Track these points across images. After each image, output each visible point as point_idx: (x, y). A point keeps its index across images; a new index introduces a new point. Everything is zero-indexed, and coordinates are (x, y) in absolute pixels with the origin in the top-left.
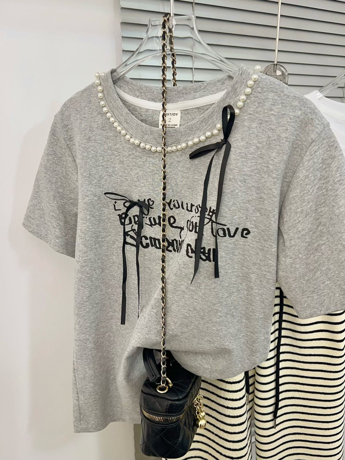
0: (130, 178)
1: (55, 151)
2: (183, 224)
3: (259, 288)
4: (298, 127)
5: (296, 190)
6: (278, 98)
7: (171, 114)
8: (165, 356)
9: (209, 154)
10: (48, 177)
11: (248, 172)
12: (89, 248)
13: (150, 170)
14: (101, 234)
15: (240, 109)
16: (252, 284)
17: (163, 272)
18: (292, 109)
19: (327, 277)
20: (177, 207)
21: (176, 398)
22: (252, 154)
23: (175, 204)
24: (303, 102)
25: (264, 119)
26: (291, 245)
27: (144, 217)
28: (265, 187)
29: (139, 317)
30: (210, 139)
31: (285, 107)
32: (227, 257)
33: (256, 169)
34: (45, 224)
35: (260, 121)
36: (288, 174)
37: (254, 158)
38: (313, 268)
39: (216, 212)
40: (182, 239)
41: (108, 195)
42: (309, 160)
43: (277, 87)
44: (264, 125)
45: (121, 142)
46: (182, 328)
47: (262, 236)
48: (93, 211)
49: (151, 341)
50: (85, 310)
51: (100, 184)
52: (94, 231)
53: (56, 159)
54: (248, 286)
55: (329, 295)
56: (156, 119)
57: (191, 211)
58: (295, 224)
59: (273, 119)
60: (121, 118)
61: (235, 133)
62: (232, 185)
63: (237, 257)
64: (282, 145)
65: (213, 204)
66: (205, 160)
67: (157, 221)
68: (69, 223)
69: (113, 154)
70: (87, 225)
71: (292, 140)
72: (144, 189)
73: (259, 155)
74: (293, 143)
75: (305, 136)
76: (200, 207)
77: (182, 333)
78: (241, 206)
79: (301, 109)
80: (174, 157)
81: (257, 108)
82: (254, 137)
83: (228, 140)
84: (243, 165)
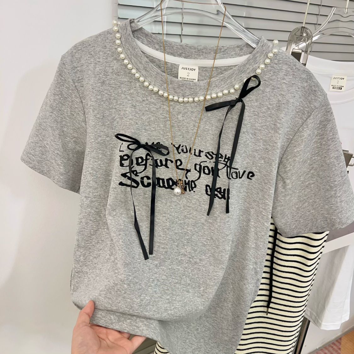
0: (141, 122)
2: (190, 166)
4: (302, 95)
6: (291, 70)
7: (189, 69)
9: (221, 109)
11: (258, 127)
13: (163, 117)
18: (301, 81)
20: (185, 152)
22: (263, 113)
23: (184, 149)
24: (310, 76)
25: (276, 86)
27: (149, 159)
28: (271, 141)
30: (225, 97)
31: (296, 78)
33: (266, 125)
35: (273, 87)
37: (265, 116)
39: (231, 159)
44: (276, 91)
45: (135, 87)
47: (263, 179)
52: (105, 169)
56: (175, 72)
57: (200, 156)
59: (284, 87)
60: (139, 65)
62: (245, 137)
65: (228, 153)
67: (164, 163)
68: (71, 160)
69: (126, 98)
72: (154, 133)
73: (269, 114)
75: (307, 103)
76: (213, 154)
78: (250, 154)
79: (307, 82)
80: (188, 108)
81: (272, 76)
82: (266, 100)
83: (242, 99)
84: (256, 121)
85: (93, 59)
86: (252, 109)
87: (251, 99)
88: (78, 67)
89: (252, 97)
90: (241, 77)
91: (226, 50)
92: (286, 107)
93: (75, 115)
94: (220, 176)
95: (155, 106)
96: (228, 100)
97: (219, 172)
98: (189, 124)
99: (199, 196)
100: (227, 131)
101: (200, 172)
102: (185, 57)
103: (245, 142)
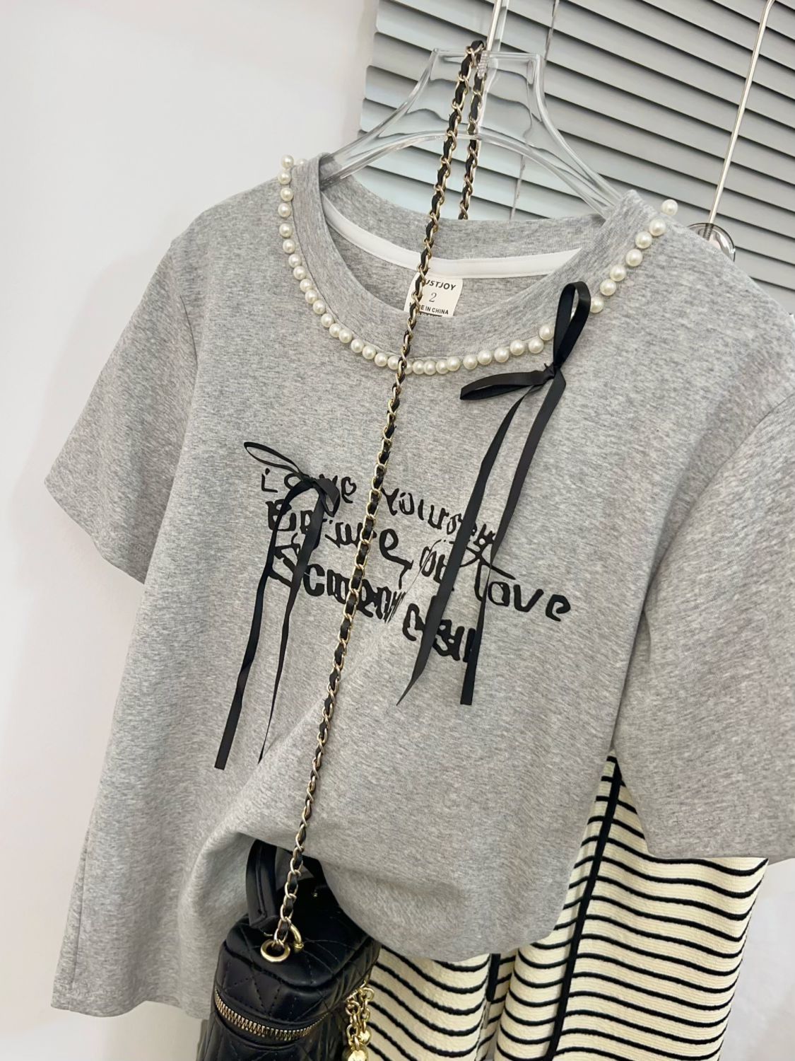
0: (312, 419)
1: (154, 324)
2: (413, 554)
3: (564, 753)
4: (740, 368)
5: (705, 524)
6: (706, 289)
7: (439, 285)
8: (298, 871)
9: (508, 396)
10: (127, 379)
11: (594, 458)
12: (182, 568)
13: (362, 410)
14: (217, 538)
15: (606, 298)
16: (550, 740)
17: (339, 661)
18: (735, 322)
19: (738, 762)
20: (408, 510)
21: (304, 983)
22: (612, 415)
23: (405, 502)
25: (659, 335)
26: (663, 661)
27: (326, 520)
28: (628, 503)
29: (262, 761)
30: (518, 360)
31: (718, 312)
32: (499, 658)
33: (618, 455)
34: (96, 489)
35: (648, 338)
36: (692, 483)
37: (617, 425)
38: (709, 731)
39: (497, 541)
40: (403, 590)
41: (254, 451)
42: (751, 456)
43: (707, 262)
44: (656, 348)
45: (308, 328)
46: (355, 812)
47: (597, 623)
48: (209, 480)
49: (272, 825)
50: (139, 713)
51: (240, 419)
53: (153, 341)
54: (539, 741)
55: (735, 810)
56: (402, 289)
57: (439, 527)
58: (685, 611)
59: (681, 338)
60: (320, 270)
61: (582, 355)
62: (549, 480)
63: (526, 664)
64: (692, 406)
65: (492, 520)
66: (497, 408)
67: (353, 535)
69: (285, 355)
70: (188, 511)
71: (718, 398)
72: (340, 452)
73: (629, 419)
74: (720, 407)
75: (754, 394)
76: (460, 520)
77: (352, 822)
78: (559, 539)
79: (755, 326)
80: (424, 388)
81: (648, 303)
82: (626, 374)
83: (560, 368)
84: (586, 437)
95: (348, 381)
98: (423, 433)
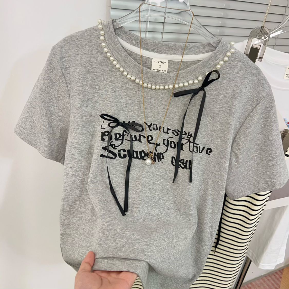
1: (50, 77)
2: (159, 141)
6: (244, 67)
7: (161, 62)
9: (187, 95)
13: (138, 100)
18: (252, 75)
20: (156, 129)
22: (220, 100)
23: (155, 127)
24: (259, 71)
25: (232, 79)
27: (125, 135)
30: (190, 86)
31: (247, 73)
35: (229, 80)
37: (222, 103)
39: (194, 136)
44: (231, 82)
45: (116, 76)
47: (219, 155)
51: (95, 106)
56: (149, 64)
57: (167, 133)
59: (238, 79)
60: (119, 58)
63: (201, 167)
65: (191, 130)
66: (185, 99)
67: (138, 138)
72: (131, 114)
73: (225, 101)
74: (247, 97)
78: (209, 133)
79: (256, 76)
80: (159, 94)
81: (229, 70)
82: (224, 89)
83: (204, 88)
84: (214, 106)
85: (80, 51)
86: (212, 97)
87: (211, 89)
88: (66, 57)
89: (212, 86)
90: (204, 70)
91: (192, 47)
92: (240, 95)
93: (61, 97)
94: (184, 150)
95: (132, 92)
96: (192, 89)
97: (183, 146)
98: (160, 107)
99: (166, 166)
100: (191, 113)
101: (167, 146)
102: (157, 52)
103: (205, 123)
